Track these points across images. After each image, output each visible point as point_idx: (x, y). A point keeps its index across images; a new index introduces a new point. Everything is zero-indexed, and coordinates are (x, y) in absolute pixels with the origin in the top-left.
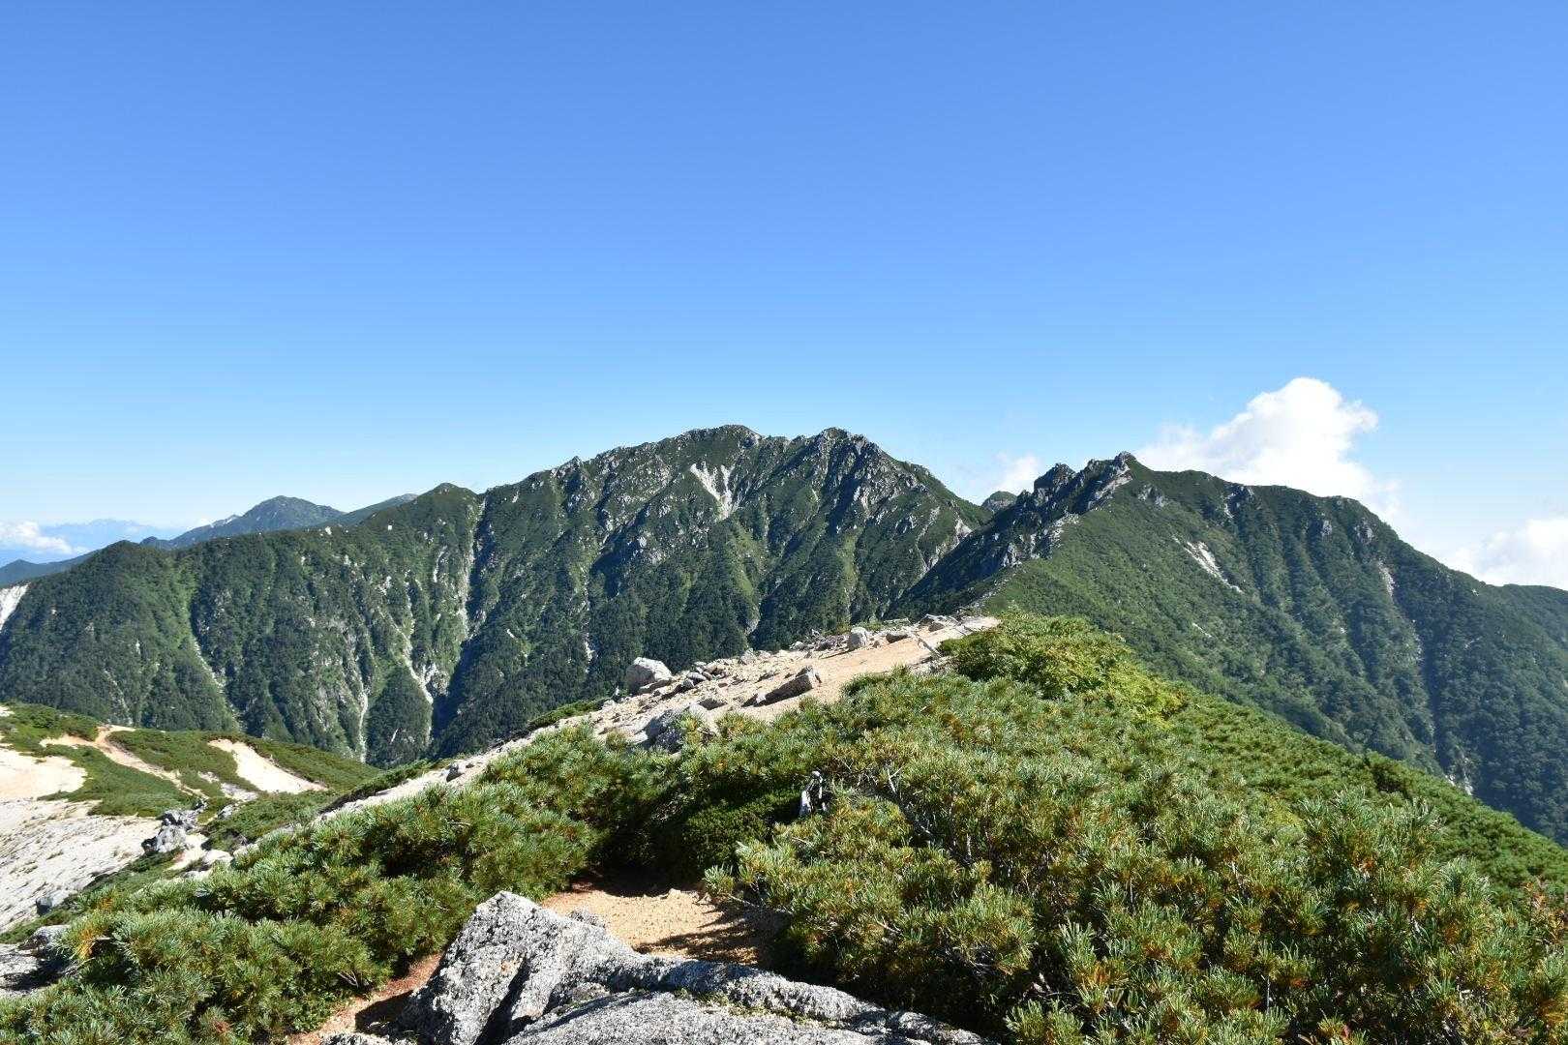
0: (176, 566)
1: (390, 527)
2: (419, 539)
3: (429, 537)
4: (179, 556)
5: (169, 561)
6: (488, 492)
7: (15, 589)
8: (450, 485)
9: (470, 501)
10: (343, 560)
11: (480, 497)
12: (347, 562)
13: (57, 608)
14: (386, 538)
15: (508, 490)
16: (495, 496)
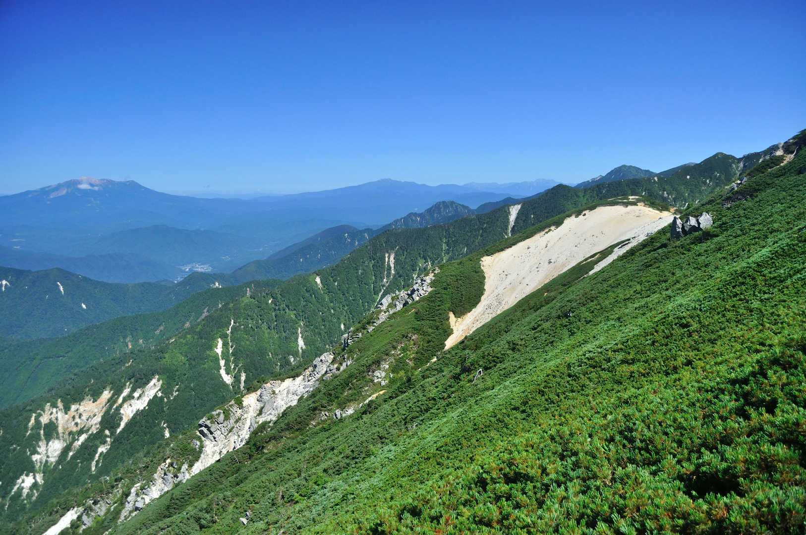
0: (584, 196)
1: (688, 177)
2: (705, 183)
3: (710, 182)
4: (585, 191)
5: (581, 194)
6: (744, 157)
7: (516, 206)
8: (722, 154)
9: (733, 162)
10: (663, 194)
11: (740, 160)
12: (666, 195)
13: (533, 214)
14: (686, 183)
15: (757, 155)
16: (749, 159)
